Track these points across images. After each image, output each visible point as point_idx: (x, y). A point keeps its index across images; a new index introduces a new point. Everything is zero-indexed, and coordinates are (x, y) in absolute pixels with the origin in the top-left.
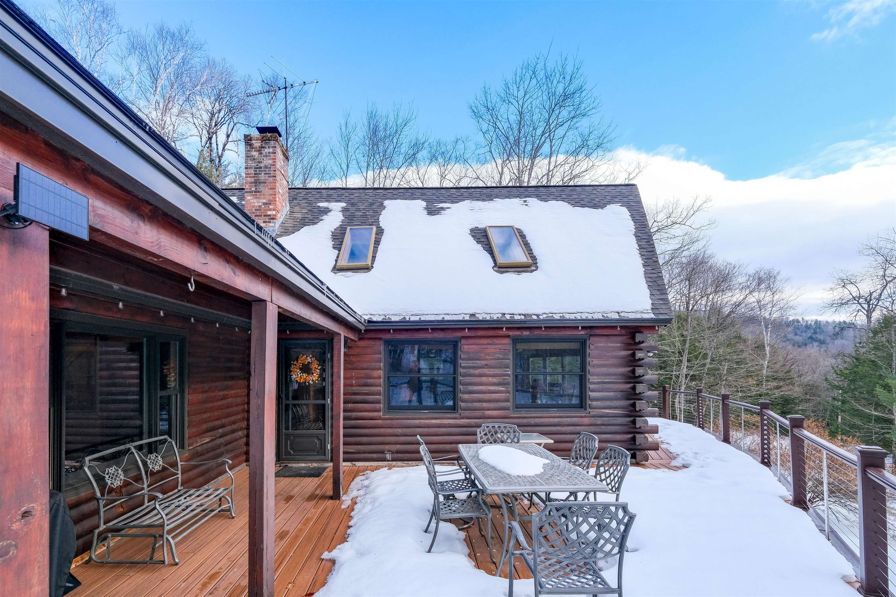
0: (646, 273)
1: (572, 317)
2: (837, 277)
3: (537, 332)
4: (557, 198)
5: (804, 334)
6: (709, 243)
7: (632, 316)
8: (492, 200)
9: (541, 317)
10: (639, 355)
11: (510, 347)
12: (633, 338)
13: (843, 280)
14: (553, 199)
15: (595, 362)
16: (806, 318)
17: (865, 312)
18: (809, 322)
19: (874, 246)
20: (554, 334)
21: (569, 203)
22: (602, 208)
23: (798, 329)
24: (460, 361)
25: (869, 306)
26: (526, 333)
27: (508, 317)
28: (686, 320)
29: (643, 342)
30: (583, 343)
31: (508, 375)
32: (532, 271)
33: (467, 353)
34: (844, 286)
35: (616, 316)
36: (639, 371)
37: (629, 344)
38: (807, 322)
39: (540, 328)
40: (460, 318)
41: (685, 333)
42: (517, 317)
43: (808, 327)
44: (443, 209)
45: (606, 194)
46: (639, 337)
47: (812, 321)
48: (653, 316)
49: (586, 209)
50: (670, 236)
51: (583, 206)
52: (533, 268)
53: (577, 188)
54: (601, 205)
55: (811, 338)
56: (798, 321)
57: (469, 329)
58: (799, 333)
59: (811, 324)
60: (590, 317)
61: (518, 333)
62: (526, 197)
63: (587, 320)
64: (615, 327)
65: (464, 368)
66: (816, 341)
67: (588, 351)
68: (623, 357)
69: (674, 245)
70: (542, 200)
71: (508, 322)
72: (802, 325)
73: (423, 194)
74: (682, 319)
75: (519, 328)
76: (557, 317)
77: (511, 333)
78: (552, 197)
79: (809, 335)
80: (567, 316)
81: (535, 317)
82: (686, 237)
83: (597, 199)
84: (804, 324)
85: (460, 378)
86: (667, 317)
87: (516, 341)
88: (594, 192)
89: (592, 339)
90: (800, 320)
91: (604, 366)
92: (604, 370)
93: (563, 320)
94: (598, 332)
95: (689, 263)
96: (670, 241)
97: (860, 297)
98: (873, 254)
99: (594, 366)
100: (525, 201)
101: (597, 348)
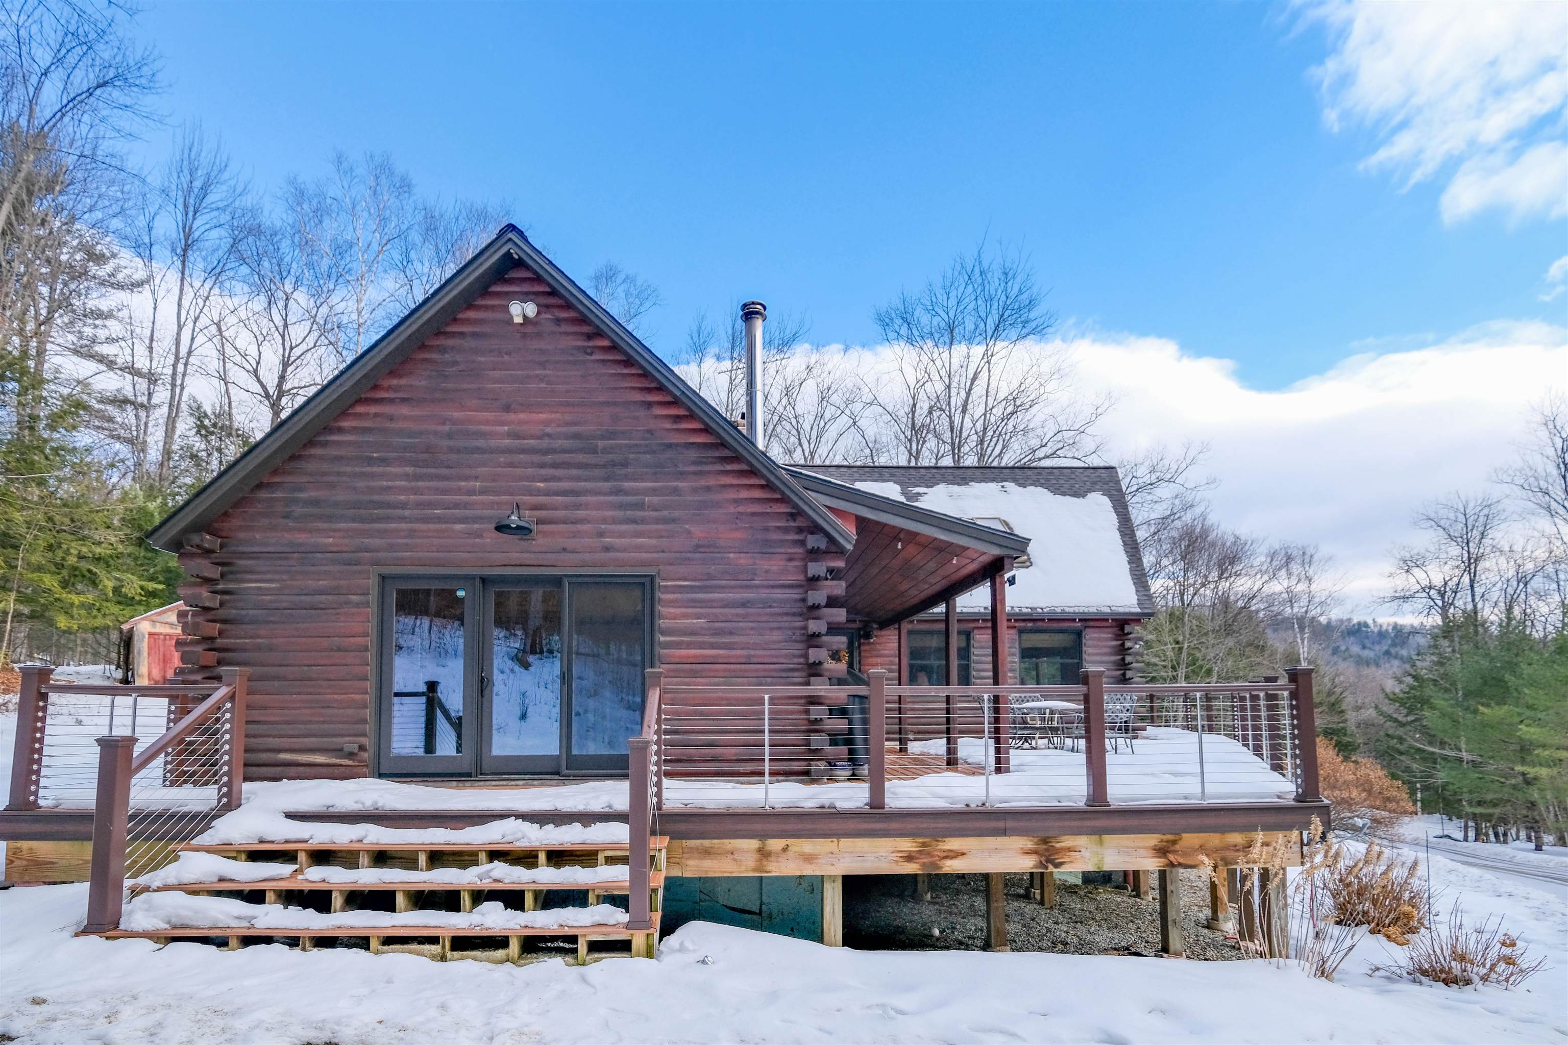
0: (1131, 570)
1: (1071, 610)
2: (1399, 557)
3: (1040, 624)
4: (1036, 483)
5: (1377, 648)
6: (1208, 511)
7: (1121, 610)
8: (967, 484)
9: (1045, 610)
10: (1128, 644)
11: (1016, 637)
12: (1122, 629)
13: (1405, 561)
14: (1031, 485)
15: (1090, 650)
16: (1380, 620)
17: (1439, 610)
18: (1384, 627)
19: (1432, 515)
20: (1055, 625)
21: (1049, 490)
22: (1083, 497)
23: (1367, 637)
24: (972, 650)
25: (1443, 602)
26: (1030, 625)
27: (1017, 610)
28: (1181, 619)
29: (1130, 633)
30: (1079, 634)
31: (1015, 662)
32: (1027, 567)
33: (979, 642)
34: (1407, 571)
35: (1108, 610)
36: (1128, 659)
37: (1119, 635)
38: (1381, 626)
39: (1044, 620)
40: (976, 610)
41: (1181, 638)
42: (1024, 610)
43: (1382, 635)
44: (919, 494)
45: (1086, 479)
46: (1127, 629)
47: (1389, 625)
48: (1139, 610)
49: (1067, 497)
50: (1156, 499)
51: (1064, 494)
52: (1028, 564)
53: (1055, 471)
54: (1082, 492)
55: (1387, 653)
56: (1366, 625)
57: (983, 620)
58: (1368, 645)
59: (1387, 630)
60: (1086, 611)
61: (1022, 624)
62: (1002, 481)
63: (1084, 613)
64: (1107, 620)
65: (977, 655)
66: (1396, 657)
67: (1084, 641)
68: (1113, 647)
69: (1159, 511)
70: (1020, 485)
71: (1017, 614)
72: (1373, 632)
73: (892, 475)
74: (1175, 617)
75: (1024, 620)
76: (1059, 610)
77: (1017, 624)
78: (1030, 481)
79: (1385, 648)
80: (1067, 610)
81: (1040, 610)
82: (1177, 502)
83: (1077, 486)
84: (1376, 630)
85: (973, 665)
86: (1150, 611)
87: (1021, 631)
88: (1073, 476)
89: (1088, 630)
90: (1370, 622)
91: (1097, 654)
92: (1098, 658)
93: (1063, 612)
94: (1092, 624)
95: (1181, 539)
96: (1156, 506)
97: (1430, 588)
98: (1432, 527)
99: (1089, 655)
100: (1003, 487)
101: (1091, 639)
